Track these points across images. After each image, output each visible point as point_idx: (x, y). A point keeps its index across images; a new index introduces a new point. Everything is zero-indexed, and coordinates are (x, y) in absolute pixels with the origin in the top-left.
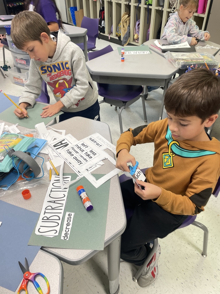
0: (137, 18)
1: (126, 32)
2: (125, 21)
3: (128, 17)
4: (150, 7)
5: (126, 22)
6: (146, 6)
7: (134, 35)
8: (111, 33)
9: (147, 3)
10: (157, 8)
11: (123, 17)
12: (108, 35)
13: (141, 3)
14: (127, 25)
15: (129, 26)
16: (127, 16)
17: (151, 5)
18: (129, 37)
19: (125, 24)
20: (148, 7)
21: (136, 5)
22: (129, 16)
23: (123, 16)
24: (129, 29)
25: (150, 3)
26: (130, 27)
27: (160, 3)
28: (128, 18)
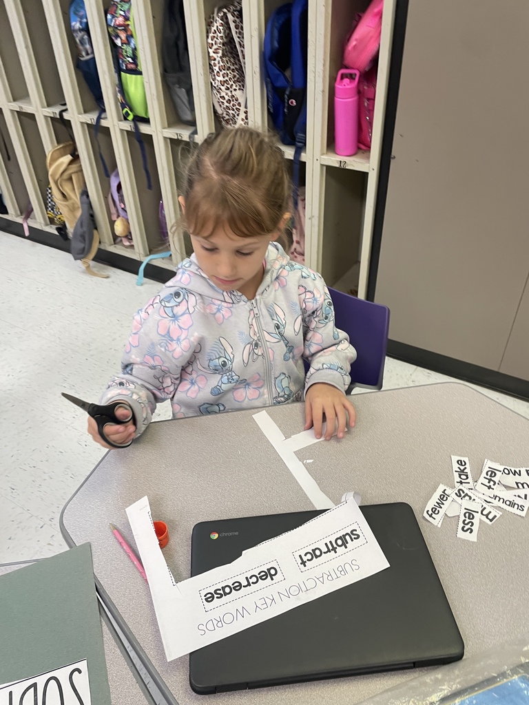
0: (107, 167)
1: (79, 213)
2: (66, 176)
3: (71, 163)
4: (144, 129)
5: (70, 179)
6: (128, 126)
7: (112, 223)
8: (27, 212)
9: (127, 114)
10: (172, 133)
11: (51, 165)
12: (19, 220)
13: (104, 111)
14: (78, 192)
15: (85, 193)
16: (68, 158)
17: (146, 121)
18: (96, 228)
19: (67, 189)
20: (136, 127)
21: (91, 118)
22: (76, 157)
23: (53, 160)
24: (86, 206)
25: (141, 113)
26: (88, 196)
27: (181, 114)
28: (74, 167)
